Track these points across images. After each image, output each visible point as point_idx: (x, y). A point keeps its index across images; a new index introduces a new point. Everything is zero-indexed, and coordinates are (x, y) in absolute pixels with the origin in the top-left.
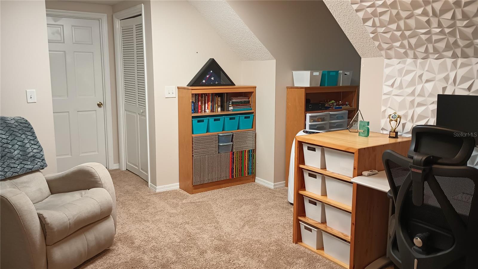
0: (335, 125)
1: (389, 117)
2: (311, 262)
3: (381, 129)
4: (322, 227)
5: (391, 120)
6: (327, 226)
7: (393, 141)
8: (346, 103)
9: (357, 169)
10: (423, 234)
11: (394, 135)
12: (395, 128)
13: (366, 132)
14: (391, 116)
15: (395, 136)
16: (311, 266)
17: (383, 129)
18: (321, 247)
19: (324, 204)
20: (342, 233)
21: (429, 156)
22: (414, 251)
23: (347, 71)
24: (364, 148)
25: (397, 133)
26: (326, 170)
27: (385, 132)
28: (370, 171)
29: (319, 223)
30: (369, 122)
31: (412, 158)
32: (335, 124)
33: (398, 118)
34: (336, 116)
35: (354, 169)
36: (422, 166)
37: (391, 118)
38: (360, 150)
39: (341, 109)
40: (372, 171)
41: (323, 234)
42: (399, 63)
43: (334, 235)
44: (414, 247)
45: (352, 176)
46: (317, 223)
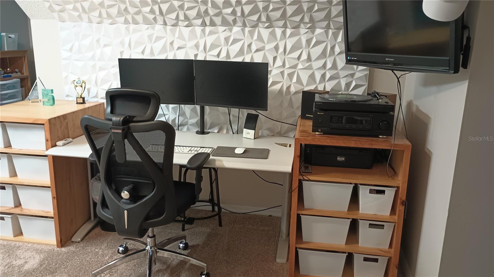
0: (7, 97)
1: (74, 83)
2: (10, 252)
3: (66, 96)
4: (17, 211)
5: (76, 86)
6: (22, 208)
7: (81, 107)
8: (16, 70)
9: (49, 140)
10: (129, 186)
11: (81, 100)
12: (82, 94)
13: (52, 101)
14: (76, 82)
15: (82, 102)
16: (12, 256)
17: (67, 96)
18: (18, 232)
19: (15, 186)
20: (42, 211)
21: (125, 116)
22: (122, 204)
23: (12, 33)
24: (55, 118)
25: (83, 99)
26: (12, 148)
27: (70, 99)
28: (64, 140)
29: (12, 208)
30: (53, 90)
31: (111, 120)
32: (7, 95)
33: (83, 83)
34: (7, 86)
35: (47, 140)
36: (121, 126)
37: (76, 84)
38: (50, 120)
39: (10, 78)
40: (67, 140)
41: (19, 218)
42: (75, 26)
43: (32, 216)
44: (123, 200)
45: (45, 149)
46: (10, 209)
